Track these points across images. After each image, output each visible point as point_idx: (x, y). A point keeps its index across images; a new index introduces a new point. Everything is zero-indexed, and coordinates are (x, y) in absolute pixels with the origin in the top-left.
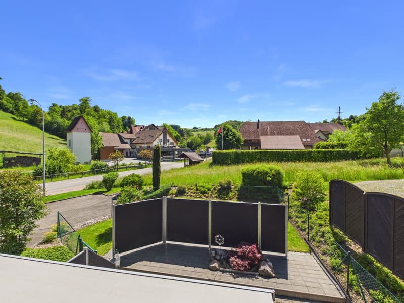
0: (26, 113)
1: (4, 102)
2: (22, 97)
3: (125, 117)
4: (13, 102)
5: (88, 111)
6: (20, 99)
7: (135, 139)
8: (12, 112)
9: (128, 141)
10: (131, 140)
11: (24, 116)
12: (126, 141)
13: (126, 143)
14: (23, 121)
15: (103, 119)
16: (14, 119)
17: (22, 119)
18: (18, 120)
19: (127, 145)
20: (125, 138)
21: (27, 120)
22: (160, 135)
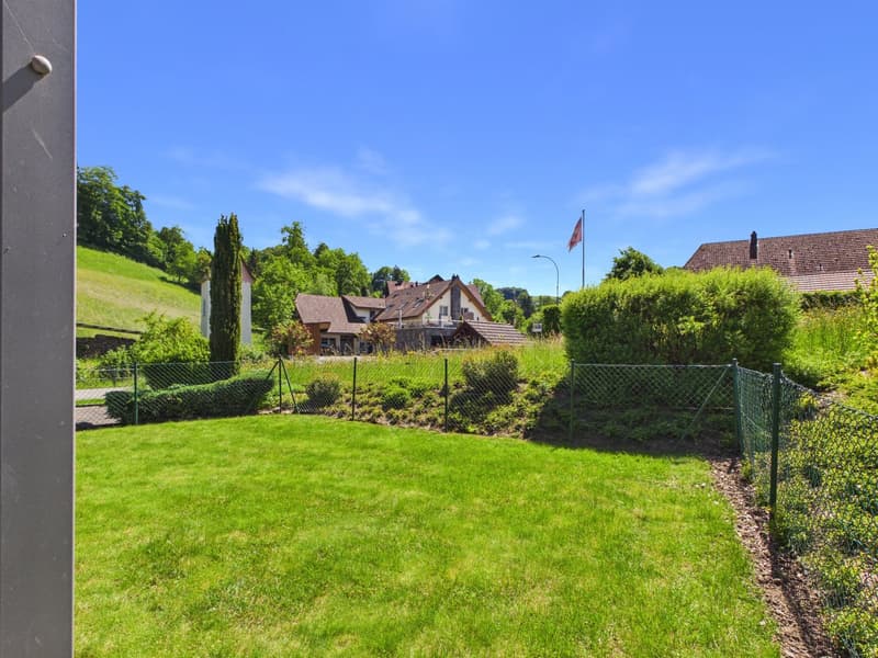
0: (184, 266)
1: (151, 246)
2: (183, 236)
3: (387, 269)
4: (164, 245)
5: (297, 253)
6: (178, 240)
7: (383, 310)
8: (162, 267)
9: (366, 314)
10: (372, 311)
11: (180, 272)
12: (359, 314)
13: (361, 320)
14: (179, 283)
15: (323, 269)
16: (163, 279)
17: (177, 279)
18: (171, 282)
19: (364, 326)
20: (357, 307)
21: (186, 281)
22: (440, 297)
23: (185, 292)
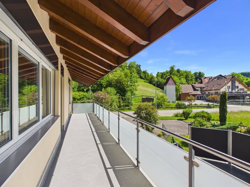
0: (148, 79)
1: (142, 75)
2: (147, 72)
3: (197, 73)
4: (144, 74)
7: (204, 87)
9: (199, 89)
10: (201, 88)
12: (197, 89)
13: (198, 90)
14: (147, 82)
15: (182, 76)
16: (144, 81)
19: (199, 92)
20: (196, 87)
21: (148, 81)
22: (228, 83)
23: (148, 84)
